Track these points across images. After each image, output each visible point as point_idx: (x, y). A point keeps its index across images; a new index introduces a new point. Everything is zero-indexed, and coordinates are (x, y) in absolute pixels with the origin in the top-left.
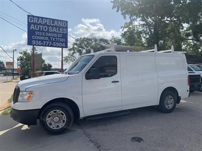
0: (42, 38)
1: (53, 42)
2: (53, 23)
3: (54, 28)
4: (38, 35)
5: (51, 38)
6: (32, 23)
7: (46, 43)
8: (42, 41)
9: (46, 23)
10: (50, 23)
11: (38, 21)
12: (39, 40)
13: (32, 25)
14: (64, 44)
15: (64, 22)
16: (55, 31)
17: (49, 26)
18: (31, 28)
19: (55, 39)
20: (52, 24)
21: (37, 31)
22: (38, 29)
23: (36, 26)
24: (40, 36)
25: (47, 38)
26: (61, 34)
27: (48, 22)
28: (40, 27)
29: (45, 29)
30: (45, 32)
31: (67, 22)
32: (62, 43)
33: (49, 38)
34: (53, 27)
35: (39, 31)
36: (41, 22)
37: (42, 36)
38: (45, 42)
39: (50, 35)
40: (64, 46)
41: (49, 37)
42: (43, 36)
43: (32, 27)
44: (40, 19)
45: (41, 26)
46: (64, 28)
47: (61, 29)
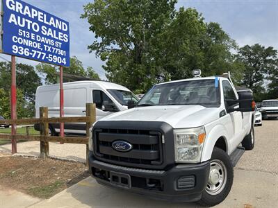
0: (30, 43)
1: (48, 53)
2: (48, 20)
3: (50, 30)
4: (22, 37)
5: (46, 46)
6: (12, 12)
7: (37, 54)
8: (31, 49)
9: (36, 18)
10: (43, 19)
11: (23, 10)
12: (25, 46)
13: (13, 16)
14: (64, 59)
15: (63, 23)
16: (51, 34)
17: (41, 24)
18: (10, 21)
19: (52, 49)
20: (45, 22)
21: (21, 28)
22: (23, 25)
23: (19, 18)
24: (26, 38)
25: (38, 46)
26: (60, 41)
27: (40, 17)
28: (26, 23)
29: (36, 27)
30: (36, 33)
31: (67, 23)
32: (62, 57)
33: (42, 46)
34: (48, 27)
35: (25, 28)
36: (29, 13)
37: (30, 39)
38: (35, 52)
39: (43, 40)
40: (65, 63)
41: (42, 44)
42: (33, 41)
43: (12, 19)
44: (27, 8)
45: (29, 22)
46: (64, 32)
47: (60, 33)
